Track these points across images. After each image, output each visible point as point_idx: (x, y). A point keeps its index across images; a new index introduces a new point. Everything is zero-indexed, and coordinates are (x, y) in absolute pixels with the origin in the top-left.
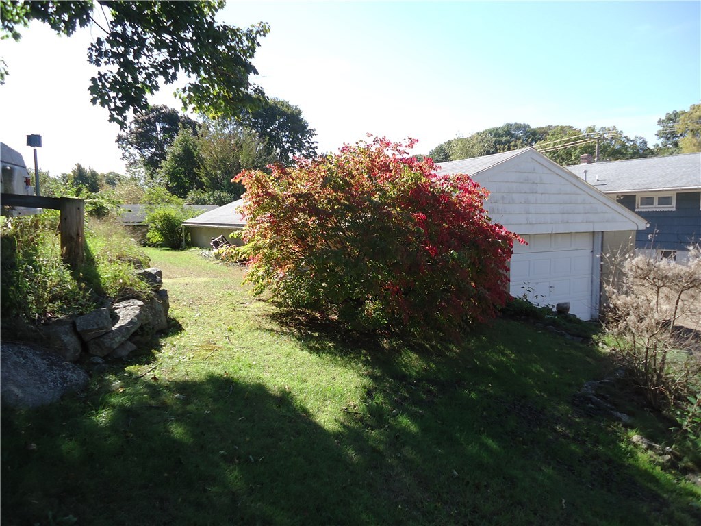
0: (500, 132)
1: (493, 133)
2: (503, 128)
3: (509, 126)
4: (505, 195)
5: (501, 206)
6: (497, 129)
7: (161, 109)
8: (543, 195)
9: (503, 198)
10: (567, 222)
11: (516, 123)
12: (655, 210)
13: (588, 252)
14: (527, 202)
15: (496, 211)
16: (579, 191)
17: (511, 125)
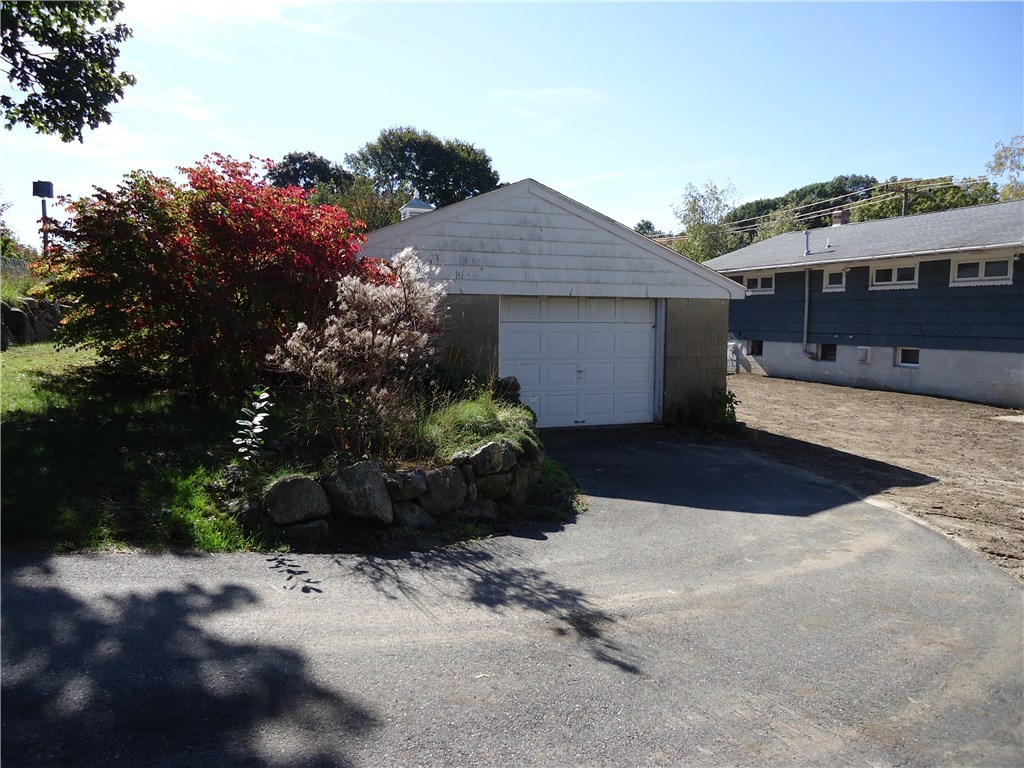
0: (828, 189)
1: (816, 191)
2: (832, 184)
3: (842, 180)
4: (485, 241)
5: (479, 256)
6: (823, 185)
7: (305, 158)
8: (553, 244)
9: (482, 245)
10: (598, 283)
11: (854, 176)
12: (893, 288)
13: (648, 327)
14: (524, 252)
15: (470, 262)
16: (618, 240)
17: (847, 179)
